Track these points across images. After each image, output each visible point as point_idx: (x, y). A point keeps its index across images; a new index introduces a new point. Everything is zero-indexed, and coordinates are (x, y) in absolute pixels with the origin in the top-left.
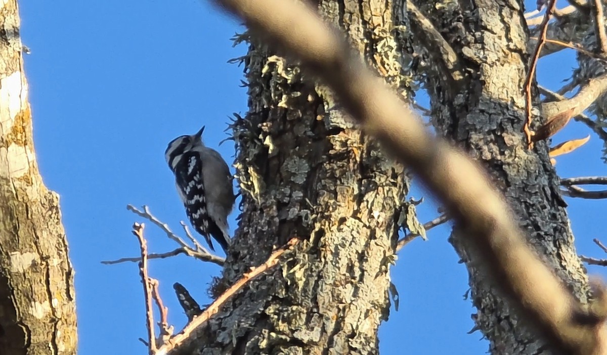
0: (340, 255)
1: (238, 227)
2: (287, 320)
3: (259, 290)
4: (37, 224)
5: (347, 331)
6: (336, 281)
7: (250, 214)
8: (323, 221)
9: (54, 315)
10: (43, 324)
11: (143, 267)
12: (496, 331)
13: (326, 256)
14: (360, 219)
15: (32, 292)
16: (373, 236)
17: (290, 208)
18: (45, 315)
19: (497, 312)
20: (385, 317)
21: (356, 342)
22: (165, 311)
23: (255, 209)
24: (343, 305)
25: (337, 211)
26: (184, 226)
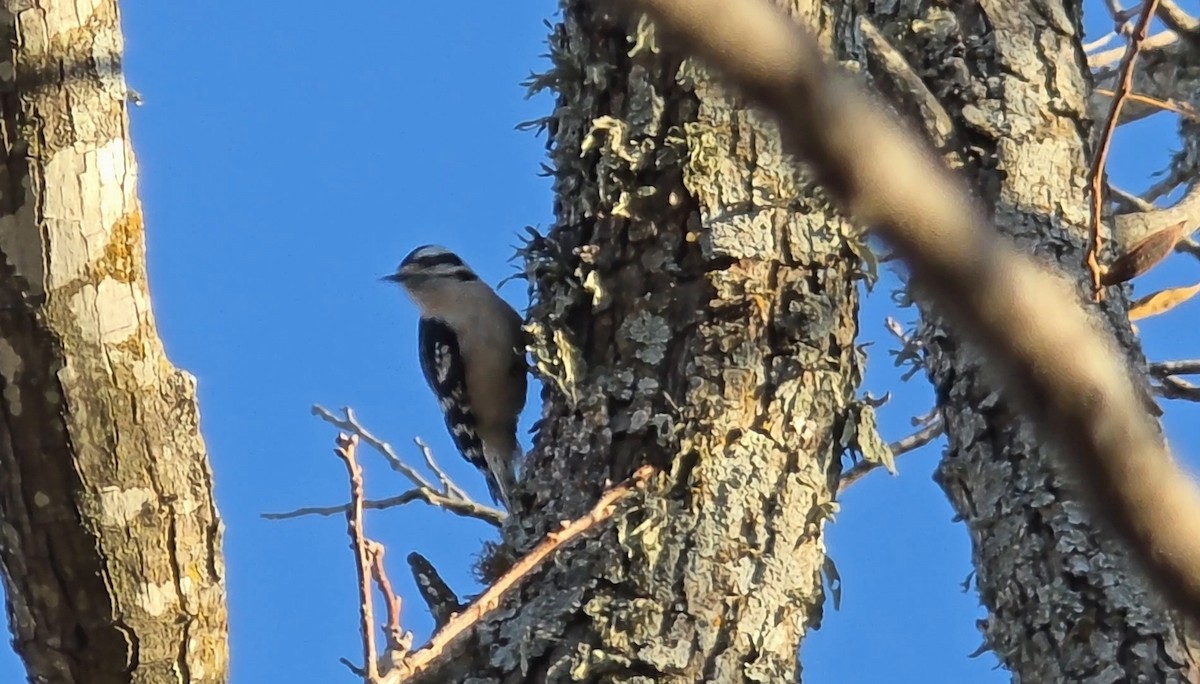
0: (729, 502)
1: (532, 446)
2: (627, 627)
3: (573, 567)
4: (152, 434)
5: (740, 649)
6: (722, 551)
7: (557, 422)
8: (696, 437)
9: (183, 608)
10: (163, 627)
11: (355, 518)
12: (1024, 652)
13: (701, 503)
14: (767, 434)
15: (142, 564)
16: (792, 466)
17: (635, 410)
18: (167, 609)
19: (1026, 616)
20: (813, 623)
21: (759, 669)
22: (397, 604)
23: (566, 412)
24: (735, 598)
25: (724, 417)
26: (422, 448)
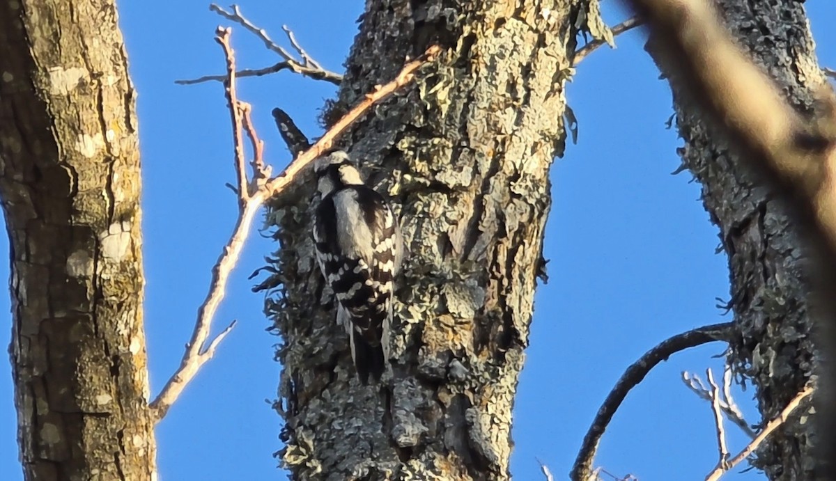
0: (498, 68)
1: (359, 32)
2: (427, 158)
3: (388, 117)
4: (85, 30)
5: (507, 172)
6: (493, 103)
7: (376, 14)
8: (474, 24)
9: (109, 151)
10: (95, 165)
11: (230, 86)
12: (710, 170)
13: (478, 70)
14: (524, 21)
15: (79, 120)
16: (541, 42)
17: (430, 5)
18: (97, 153)
19: (711, 145)
20: (559, 153)
21: (520, 186)
22: (261, 145)
23: (382, 8)
24: (503, 136)
25: (493, 9)
26: (288, 32)
